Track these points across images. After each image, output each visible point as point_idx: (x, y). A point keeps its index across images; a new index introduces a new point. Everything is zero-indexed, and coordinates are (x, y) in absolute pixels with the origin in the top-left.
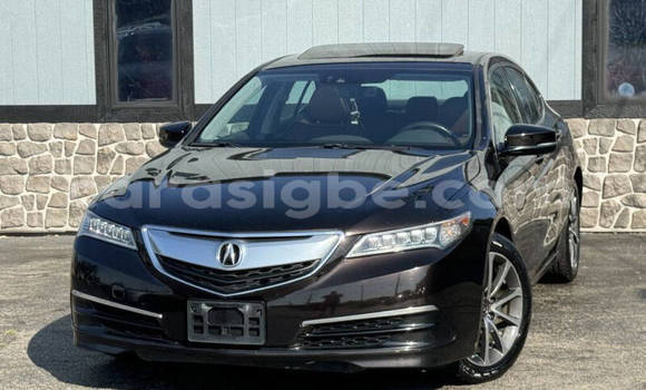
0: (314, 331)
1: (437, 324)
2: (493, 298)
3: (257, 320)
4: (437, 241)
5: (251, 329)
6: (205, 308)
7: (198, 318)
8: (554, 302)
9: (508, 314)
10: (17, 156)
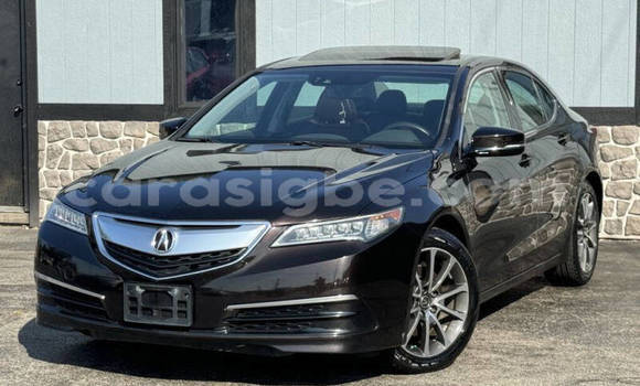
0: (240, 315)
1: (358, 313)
2: (435, 292)
3: (185, 303)
4: (363, 234)
5: (179, 312)
6: (139, 290)
7: (133, 299)
8: (551, 304)
9: (454, 309)
10: (90, 152)
